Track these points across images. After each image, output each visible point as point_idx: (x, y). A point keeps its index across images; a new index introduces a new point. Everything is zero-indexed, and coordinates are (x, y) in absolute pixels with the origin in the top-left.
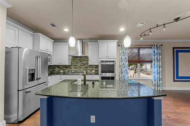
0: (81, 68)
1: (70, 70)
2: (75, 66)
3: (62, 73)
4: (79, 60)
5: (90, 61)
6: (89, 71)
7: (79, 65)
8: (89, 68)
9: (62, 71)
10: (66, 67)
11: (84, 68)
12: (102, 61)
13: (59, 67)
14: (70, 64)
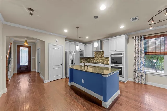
0: (100, 59)
1: (94, 60)
2: (97, 58)
3: (90, 62)
4: (99, 54)
5: (105, 54)
6: (106, 62)
7: (99, 57)
8: (106, 60)
9: (90, 61)
10: (92, 58)
11: (103, 59)
12: (112, 54)
13: (89, 59)
14: (94, 57)
